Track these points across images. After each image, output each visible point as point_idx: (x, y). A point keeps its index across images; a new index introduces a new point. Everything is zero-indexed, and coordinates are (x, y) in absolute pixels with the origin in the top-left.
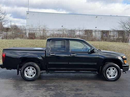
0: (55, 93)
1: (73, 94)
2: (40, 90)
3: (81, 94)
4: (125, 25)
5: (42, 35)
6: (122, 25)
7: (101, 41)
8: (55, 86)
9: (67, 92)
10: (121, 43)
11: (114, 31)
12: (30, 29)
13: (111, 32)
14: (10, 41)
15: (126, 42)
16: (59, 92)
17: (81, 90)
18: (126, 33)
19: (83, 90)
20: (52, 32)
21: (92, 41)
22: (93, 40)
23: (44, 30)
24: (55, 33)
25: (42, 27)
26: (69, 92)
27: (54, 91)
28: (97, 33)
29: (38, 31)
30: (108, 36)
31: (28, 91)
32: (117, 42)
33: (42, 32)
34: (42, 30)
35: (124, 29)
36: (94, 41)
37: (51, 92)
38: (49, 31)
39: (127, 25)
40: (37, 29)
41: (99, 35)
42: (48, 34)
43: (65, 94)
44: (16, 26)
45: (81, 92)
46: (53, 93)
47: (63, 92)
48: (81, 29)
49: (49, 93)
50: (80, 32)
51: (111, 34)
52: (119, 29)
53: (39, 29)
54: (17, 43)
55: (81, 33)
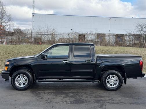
0: (75, 99)
1: (94, 101)
2: (59, 96)
3: (101, 100)
4: (142, 29)
5: (50, 40)
6: (140, 28)
7: (116, 46)
8: (73, 92)
9: (87, 98)
10: (138, 48)
11: (131, 35)
12: (38, 33)
13: (126, 36)
14: (16, 47)
15: (144, 48)
16: (79, 98)
17: (101, 97)
18: (144, 37)
19: (103, 96)
20: (61, 37)
21: (106, 46)
22: (107, 44)
23: (52, 34)
24: (65, 37)
25: (50, 31)
26: (88, 98)
27: (73, 97)
28: (111, 37)
29: (46, 35)
30: (124, 41)
31: (47, 97)
32: (134, 48)
33: (50, 37)
34: (51, 34)
35: (141, 33)
36: (108, 46)
37: (70, 98)
38: (58, 35)
39: (145, 28)
40: (45, 34)
41: (113, 40)
42: (57, 39)
43: (85, 100)
44: (19, 30)
45: (101, 98)
46: (73, 99)
47: (83, 98)
48: (93, 33)
49: (69, 100)
50: (93, 36)
51: (127, 38)
52: (135, 33)
53: (48, 33)
54: (24, 49)
55: (94, 38)
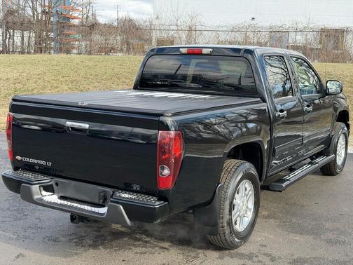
23: (190, 30)
24: (223, 37)
25: (185, 21)
29: (173, 32)
33: (184, 36)
34: (186, 29)
38: (204, 32)
40: (172, 28)
44: (131, 20)
48: (300, 26)
50: (299, 33)
53: (177, 25)
55: (301, 39)
